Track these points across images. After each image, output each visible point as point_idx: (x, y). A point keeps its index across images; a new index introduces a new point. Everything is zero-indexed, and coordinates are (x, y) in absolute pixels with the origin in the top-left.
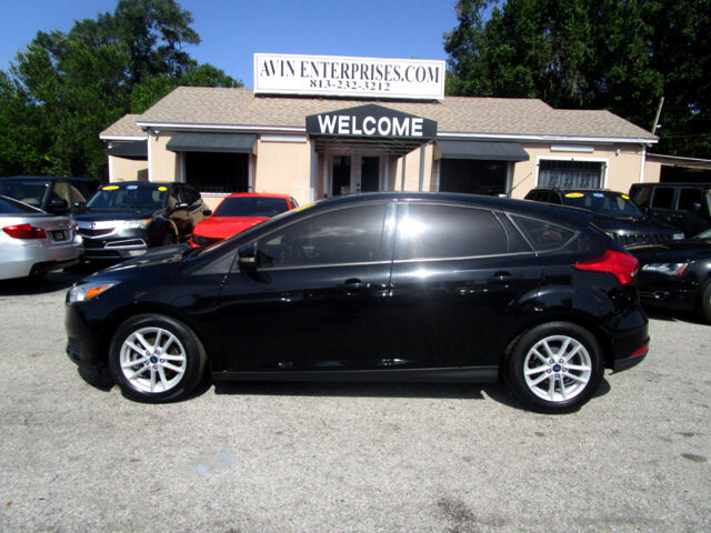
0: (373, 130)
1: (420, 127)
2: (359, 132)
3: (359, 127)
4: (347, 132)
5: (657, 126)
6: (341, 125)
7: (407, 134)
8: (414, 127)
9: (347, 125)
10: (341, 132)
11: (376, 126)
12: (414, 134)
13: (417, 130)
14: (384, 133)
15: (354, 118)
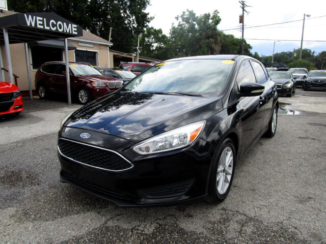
0: (55, 28)
1: (76, 29)
2: (48, 28)
3: (48, 25)
4: (42, 27)
5: (110, 39)
6: (38, 22)
7: (71, 32)
8: (74, 29)
9: (41, 23)
10: (39, 26)
11: (56, 26)
12: (74, 33)
13: (75, 31)
14: (61, 30)
15: (45, 19)
